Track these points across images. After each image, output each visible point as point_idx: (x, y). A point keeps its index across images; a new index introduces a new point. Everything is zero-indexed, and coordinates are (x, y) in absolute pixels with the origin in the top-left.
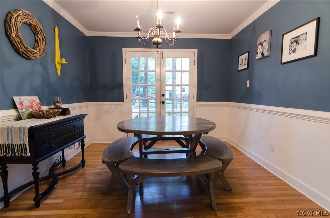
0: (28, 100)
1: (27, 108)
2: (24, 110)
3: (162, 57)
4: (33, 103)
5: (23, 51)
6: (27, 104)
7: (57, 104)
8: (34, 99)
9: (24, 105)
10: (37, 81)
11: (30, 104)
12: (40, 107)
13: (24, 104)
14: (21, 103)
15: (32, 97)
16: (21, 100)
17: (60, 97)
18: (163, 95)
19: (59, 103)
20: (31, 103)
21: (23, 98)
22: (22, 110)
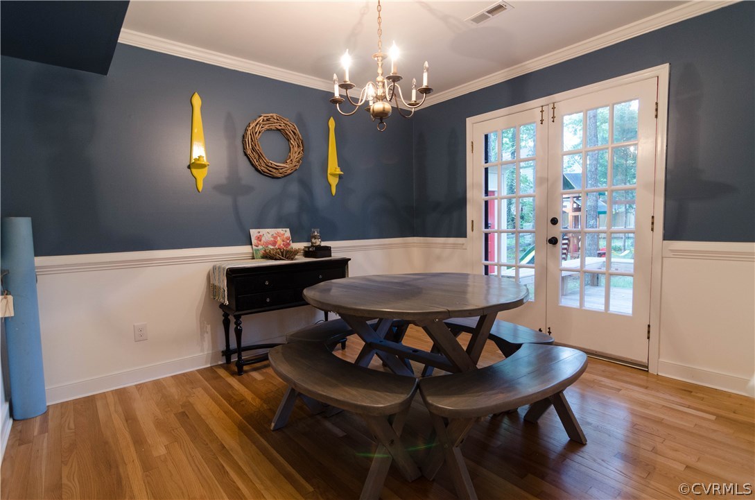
0: (271, 234)
1: (267, 243)
2: (260, 247)
3: (553, 117)
4: (279, 238)
5: (263, 168)
6: (267, 239)
7: (313, 240)
8: (282, 232)
9: (262, 241)
10: (291, 206)
11: (272, 239)
12: (289, 244)
13: (263, 239)
14: (259, 239)
15: (280, 230)
16: (261, 234)
17: (318, 230)
18: (554, 221)
19: (315, 239)
20: (275, 238)
21: (263, 231)
22: (257, 246)
